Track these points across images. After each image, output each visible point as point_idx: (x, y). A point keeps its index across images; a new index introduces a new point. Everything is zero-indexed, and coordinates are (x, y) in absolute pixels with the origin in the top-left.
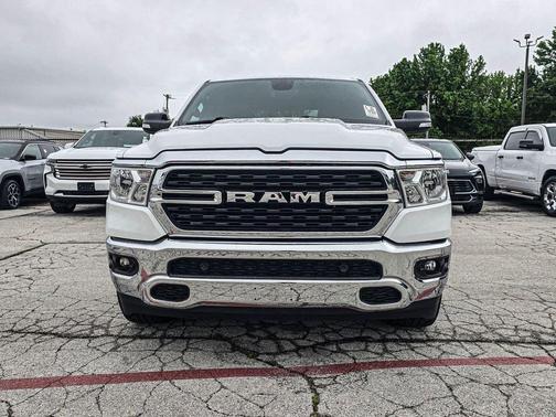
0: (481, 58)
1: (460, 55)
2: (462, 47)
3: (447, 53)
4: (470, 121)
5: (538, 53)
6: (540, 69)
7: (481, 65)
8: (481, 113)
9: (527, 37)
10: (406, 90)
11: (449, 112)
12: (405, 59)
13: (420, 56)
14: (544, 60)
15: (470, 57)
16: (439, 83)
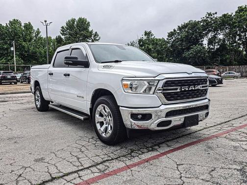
0: (38, 29)
1: (28, 27)
2: (30, 23)
3: (23, 25)
4: (36, 56)
5: (62, 30)
6: (63, 37)
7: (38, 32)
8: (40, 53)
9: (46, 21)
11: (26, 52)
13: (9, 24)
14: (64, 33)
15: (34, 28)
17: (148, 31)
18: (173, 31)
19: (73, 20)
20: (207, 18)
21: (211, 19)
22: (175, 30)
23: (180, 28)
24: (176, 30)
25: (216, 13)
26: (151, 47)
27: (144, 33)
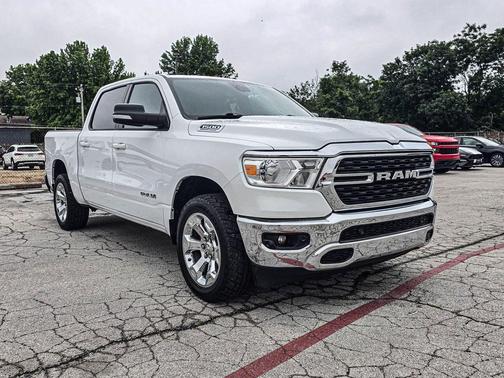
0: (120, 60)
1: (102, 55)
2: (104, 49)
3: (91, 52)
5: (163, 62)
7: (121, 66)
10: (57, 82)
12: (52, 52)
13: (66, 51)
14: (168, 68)
15: (111, 58)
16: (87, 77)
17: (340, 61)
18: (393, 61)
19: (186, 42)
20: (466, 35)
21: (475, 37)
22: (398, 61)
23: (408, 57)
24: (401, 59)
25: (484, 27)
26: (347, 93)
27: (330, 67)
